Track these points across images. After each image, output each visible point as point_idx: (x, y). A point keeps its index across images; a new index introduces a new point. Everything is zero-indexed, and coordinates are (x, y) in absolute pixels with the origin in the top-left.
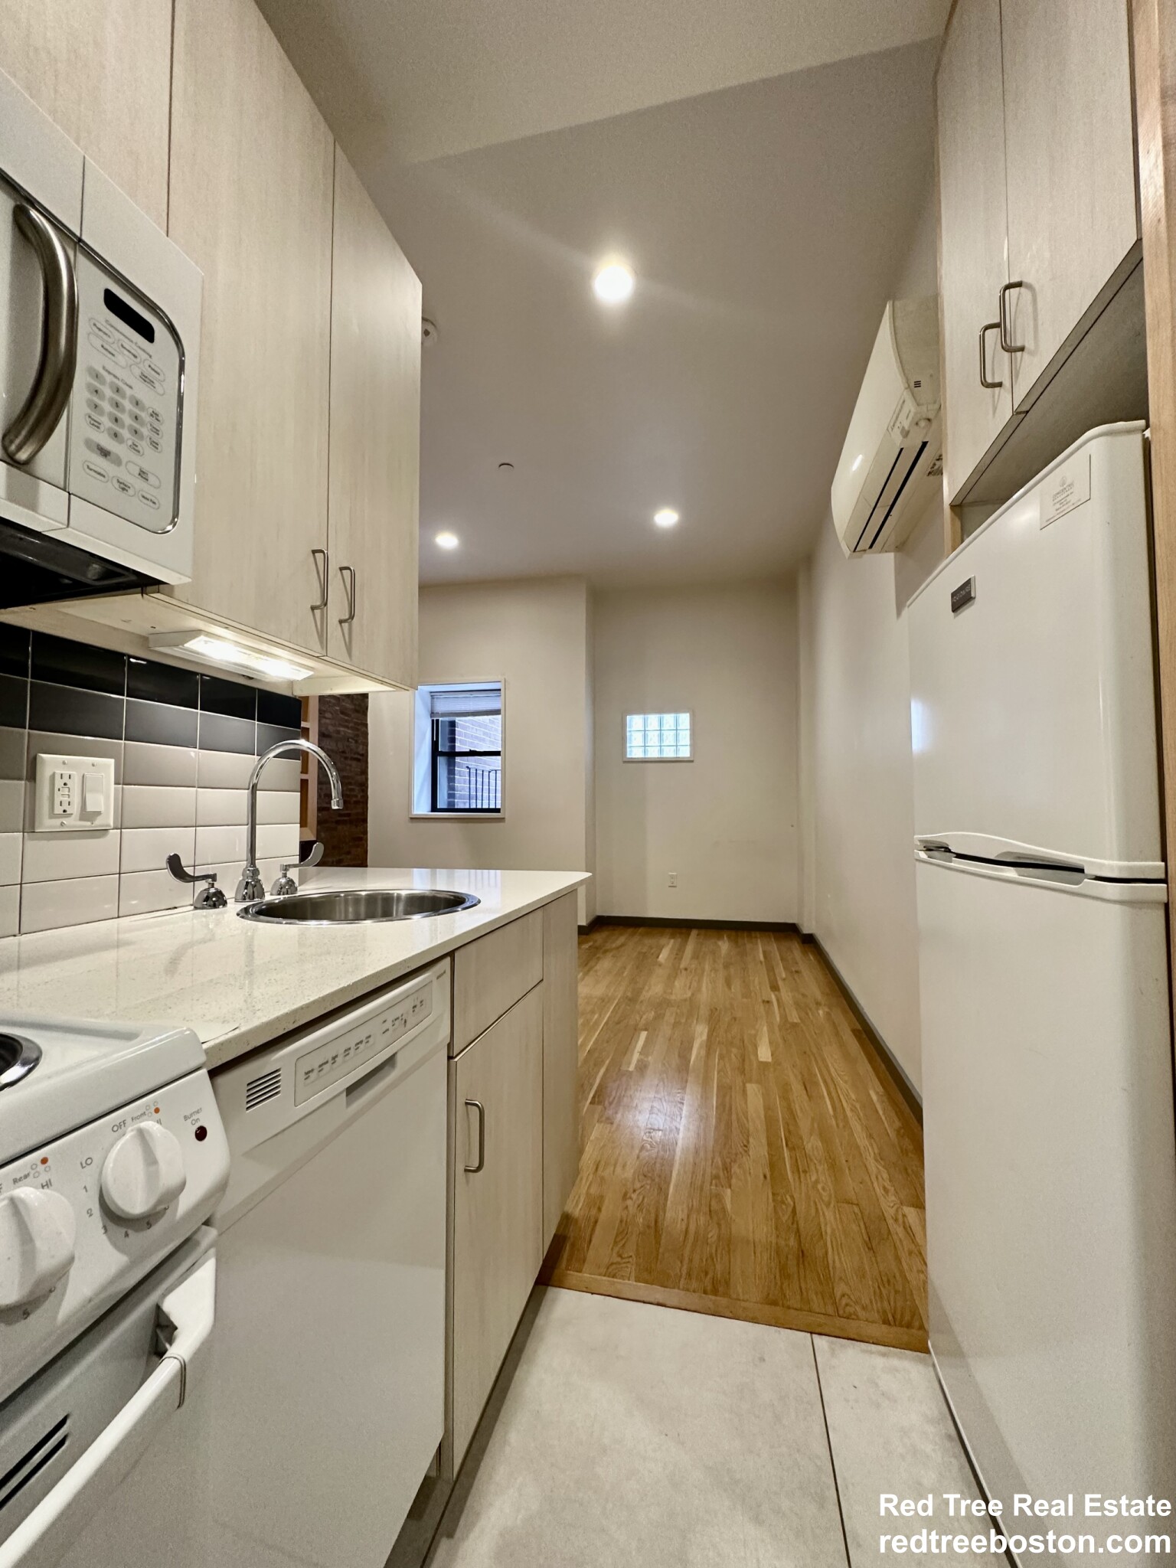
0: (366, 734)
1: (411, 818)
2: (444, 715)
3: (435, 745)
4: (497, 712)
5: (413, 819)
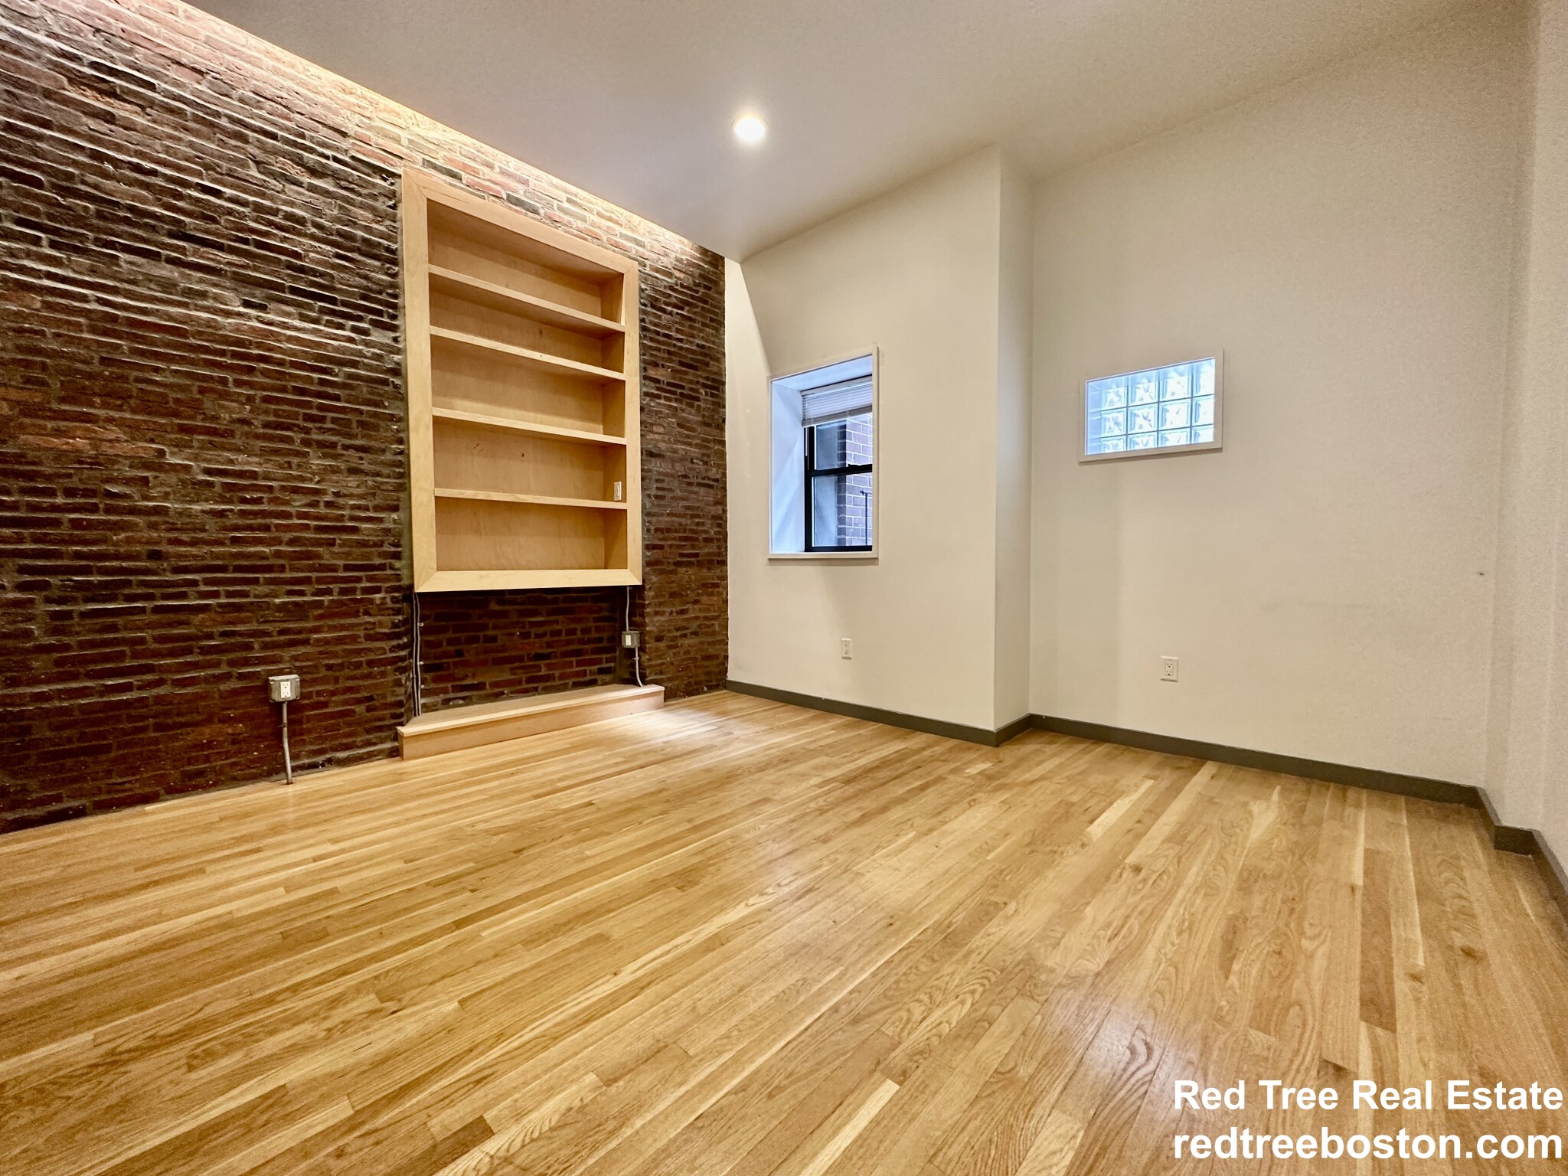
0: (722, 455)
1: (770, 559)
3: (809, 460)
5: (773, 561)
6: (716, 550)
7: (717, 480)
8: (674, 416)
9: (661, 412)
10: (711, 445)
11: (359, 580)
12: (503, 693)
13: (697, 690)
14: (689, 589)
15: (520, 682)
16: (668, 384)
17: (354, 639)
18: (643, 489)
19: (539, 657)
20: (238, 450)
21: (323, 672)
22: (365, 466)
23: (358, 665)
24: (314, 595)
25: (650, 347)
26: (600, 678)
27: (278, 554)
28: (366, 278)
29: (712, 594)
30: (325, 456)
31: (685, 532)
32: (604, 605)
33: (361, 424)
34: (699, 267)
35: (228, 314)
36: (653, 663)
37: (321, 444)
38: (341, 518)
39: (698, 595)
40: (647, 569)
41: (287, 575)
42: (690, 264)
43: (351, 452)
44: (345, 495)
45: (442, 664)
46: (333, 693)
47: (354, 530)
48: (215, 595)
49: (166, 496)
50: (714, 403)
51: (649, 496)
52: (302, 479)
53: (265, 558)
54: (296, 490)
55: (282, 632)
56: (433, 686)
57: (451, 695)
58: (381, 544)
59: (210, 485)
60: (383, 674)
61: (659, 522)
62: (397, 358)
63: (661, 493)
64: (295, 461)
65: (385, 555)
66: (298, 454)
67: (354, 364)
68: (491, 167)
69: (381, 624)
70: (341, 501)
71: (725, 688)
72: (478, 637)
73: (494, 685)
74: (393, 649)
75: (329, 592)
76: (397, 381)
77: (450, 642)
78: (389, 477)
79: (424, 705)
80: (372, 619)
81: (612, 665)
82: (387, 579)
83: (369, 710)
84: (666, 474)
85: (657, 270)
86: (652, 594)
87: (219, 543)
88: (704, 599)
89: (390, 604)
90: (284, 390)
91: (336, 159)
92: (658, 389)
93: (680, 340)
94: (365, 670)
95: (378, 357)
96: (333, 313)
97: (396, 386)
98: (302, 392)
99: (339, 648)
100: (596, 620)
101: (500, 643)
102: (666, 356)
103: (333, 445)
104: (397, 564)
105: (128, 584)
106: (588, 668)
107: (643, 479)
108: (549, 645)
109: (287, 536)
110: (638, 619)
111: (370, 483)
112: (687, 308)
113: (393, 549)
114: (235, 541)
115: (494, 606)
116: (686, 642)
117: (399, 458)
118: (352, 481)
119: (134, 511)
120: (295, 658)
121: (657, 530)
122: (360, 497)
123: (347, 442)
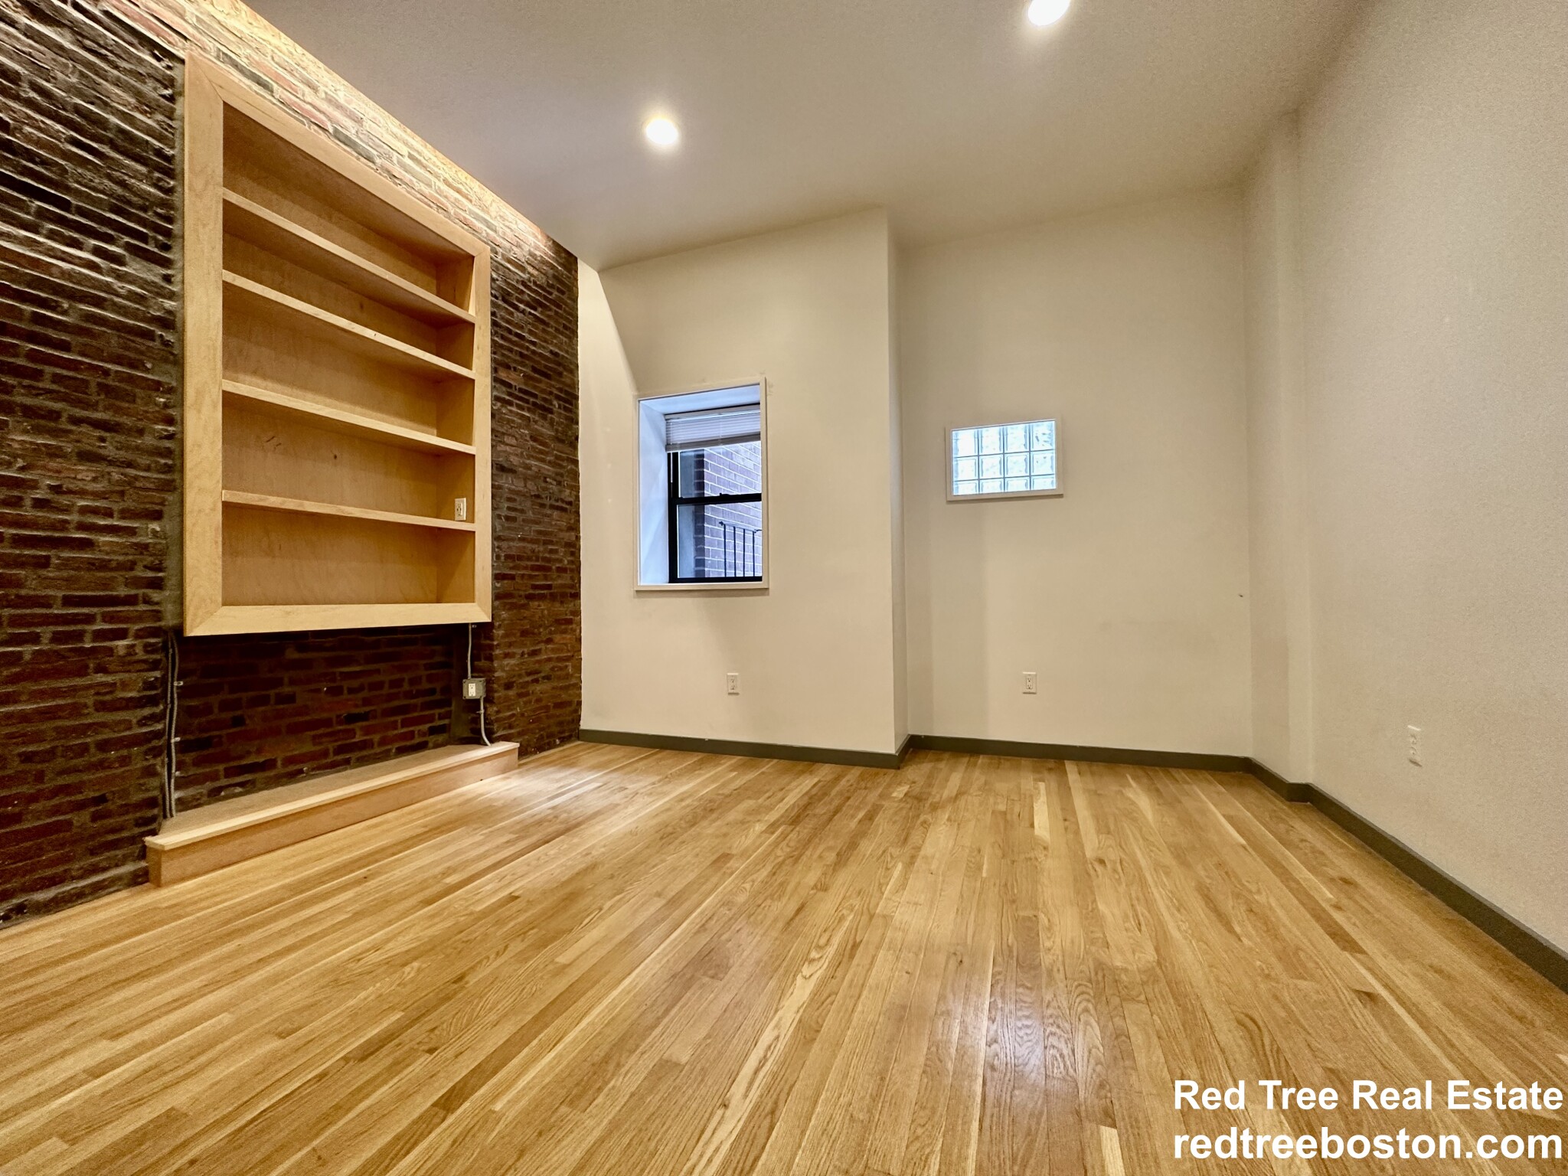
0: (576, 475)
1: (637, 591)
2: (684, 445)
3: (673, 488)
4: (756, 436)
5: (640, 593)
6: (569, 582)
7: (570, 503)
8: (527, 427)
9: (513, 421)
10: (565, 464)
12: (301, 771)
13: (549, 744)
14: (541, 626)
15: (325, 754)
16: (521, 390)
17: (76, 710)
18: (494, 509)
19: (352, 718)
22: (109, 450)
23: (84, 749)
25: (501, 346)
26: (432, 739)
28: (122, 184)
29: (564, 632)
30: (38, 430)
31: (537, 560)
32: (437, 648)
33: (103, 388)
34: (553, 267)
36: (501, 715)
37: (29, 412)
38: (63, 525)
39: (551, 633)
40: (497, 603)
42: (544, 262)
43: (84, 428)
44: (70, 492)
45: (210, 738)
47: (85, 544)
50: (567, 418)
51: (499, 517)
56: (193, 771)
57: (224, 782)
58: (131, 566)
60: (124, 761)
61: (509, 547)
62: (169, 304)
63: (513, 514)
65: (137, 582)
67: (98, 302)
68: (315, 89)
69: (125, 685)
70: (64, 500)
71: (578, 739)
72: (268, 696)
73: (290, 761)
74: (142, 723)
75: (35, 639)
76: (169, 337)
77: (225, 706)
78: (148, 469)
79: (179, 800)
80: (109, 679)
81: (446, 722)
82: (140, 618)
83: (95, 818)
84: (518, 493)
85: (509, 261)
86: (501, 632)
88: (557, 638)
89: (140, 654)
91: (77, 7)
92: (510, 394)
93: (534, 344)
94: (96, 756)
95: (140, 299)
96: (62, 221)
97: (166, 344)
99: (47, 726)
100: (428, 667)
101: (299, 702)
102: (518, 358)
103: (54, 415)
104: (155, 595)
106: (416, 729)
107: (493, 497)
108: (366, 702)
110: (483, 663)
111: (116, 476)
112: (540, 309)
113: (150, 574)
115: (292, 654)
116: (538, 688)
117: (167, 444)
118: (85, 473)
121: (507, 557)
122: (97, 495)
123: (79, 413)
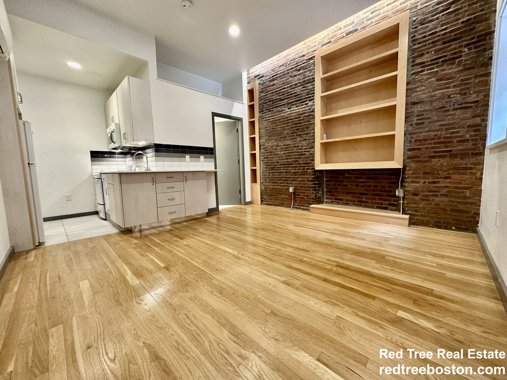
7: (477, 102)
8: (434, 76)
9: (424, 79)
11: (305, 166)
14: (441, 170)
15: (355, 201)
16: (432, 60)
17: (304, 181)
19: (362, 194)
20: (287, 140)
21: (299, 188)
22: (307, 138)
23: (305, 187)
24: (298, 170)
26: (390, 207)
27: (292, 161)
29: (466, 174)
30: (300, 137)
31: (440, 139)
32: (393, 177)
33: (306, 128)
35: (286, 112)
36: (410, 205)
37: (299, 135)
38: (302, 152)
40: (407, 160)
41: (294, 165)
43: (305, 135)
45: (331, 191)
46: (301, 193)
47: (305, 154)
48: (284, 170)
49: (278, 152)
52: (296, 144)
53: (290, 162)
54: (295, 147)
55: (293, 178)
56: (329, 197)
58: (310, 157)
59: (283, 148)
60: (310, 190)
61: (419, 136)
62: (313, 107)
63: (422, 121)
64: (295, 140)
65: (310, 160)
66: (296, 138)
67: (304, 113)
69: (310, 178)
70: (302, 148)
72: (341, 184)
73: (346, 200)
74: (312, 184)
75: (300, 169)
76: (313, 113)
77: (334, 185)
78: (311, 140)
79: (326, 201)
80: (308, 176)
82: (311, 166)
83: (308, 198)
84: (425, 111)
87: (284, 159)
88: (456, 176)
89: (311, 173)
90: (293, 125)
91: (303, 64)
92: (422, 67)
93: (445, 29)
94: (306, 189)
95: (309, 109)
96: (302, 102)
97: (313, 115)
98: (296, 124)
99: (302, 183)
100: (387, 183)
101: (348, 187)
103: (301, 135)
104: (313, 162)
105: (275, 167)
107: (406, 117)
108: (366, 190)
109: (293, 157)
111: (308, 142)
113: (312, 158)
114: (287, 159)
117: (314, 134)
118: (304, 142)
119: (275, 155)
120: (295, 184)
121: (416, 141)
122: (306, 146)
123: (304, 133)
